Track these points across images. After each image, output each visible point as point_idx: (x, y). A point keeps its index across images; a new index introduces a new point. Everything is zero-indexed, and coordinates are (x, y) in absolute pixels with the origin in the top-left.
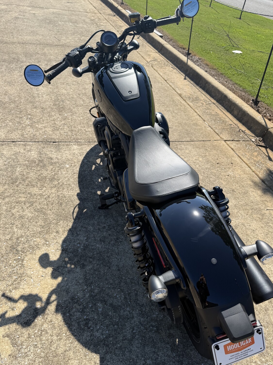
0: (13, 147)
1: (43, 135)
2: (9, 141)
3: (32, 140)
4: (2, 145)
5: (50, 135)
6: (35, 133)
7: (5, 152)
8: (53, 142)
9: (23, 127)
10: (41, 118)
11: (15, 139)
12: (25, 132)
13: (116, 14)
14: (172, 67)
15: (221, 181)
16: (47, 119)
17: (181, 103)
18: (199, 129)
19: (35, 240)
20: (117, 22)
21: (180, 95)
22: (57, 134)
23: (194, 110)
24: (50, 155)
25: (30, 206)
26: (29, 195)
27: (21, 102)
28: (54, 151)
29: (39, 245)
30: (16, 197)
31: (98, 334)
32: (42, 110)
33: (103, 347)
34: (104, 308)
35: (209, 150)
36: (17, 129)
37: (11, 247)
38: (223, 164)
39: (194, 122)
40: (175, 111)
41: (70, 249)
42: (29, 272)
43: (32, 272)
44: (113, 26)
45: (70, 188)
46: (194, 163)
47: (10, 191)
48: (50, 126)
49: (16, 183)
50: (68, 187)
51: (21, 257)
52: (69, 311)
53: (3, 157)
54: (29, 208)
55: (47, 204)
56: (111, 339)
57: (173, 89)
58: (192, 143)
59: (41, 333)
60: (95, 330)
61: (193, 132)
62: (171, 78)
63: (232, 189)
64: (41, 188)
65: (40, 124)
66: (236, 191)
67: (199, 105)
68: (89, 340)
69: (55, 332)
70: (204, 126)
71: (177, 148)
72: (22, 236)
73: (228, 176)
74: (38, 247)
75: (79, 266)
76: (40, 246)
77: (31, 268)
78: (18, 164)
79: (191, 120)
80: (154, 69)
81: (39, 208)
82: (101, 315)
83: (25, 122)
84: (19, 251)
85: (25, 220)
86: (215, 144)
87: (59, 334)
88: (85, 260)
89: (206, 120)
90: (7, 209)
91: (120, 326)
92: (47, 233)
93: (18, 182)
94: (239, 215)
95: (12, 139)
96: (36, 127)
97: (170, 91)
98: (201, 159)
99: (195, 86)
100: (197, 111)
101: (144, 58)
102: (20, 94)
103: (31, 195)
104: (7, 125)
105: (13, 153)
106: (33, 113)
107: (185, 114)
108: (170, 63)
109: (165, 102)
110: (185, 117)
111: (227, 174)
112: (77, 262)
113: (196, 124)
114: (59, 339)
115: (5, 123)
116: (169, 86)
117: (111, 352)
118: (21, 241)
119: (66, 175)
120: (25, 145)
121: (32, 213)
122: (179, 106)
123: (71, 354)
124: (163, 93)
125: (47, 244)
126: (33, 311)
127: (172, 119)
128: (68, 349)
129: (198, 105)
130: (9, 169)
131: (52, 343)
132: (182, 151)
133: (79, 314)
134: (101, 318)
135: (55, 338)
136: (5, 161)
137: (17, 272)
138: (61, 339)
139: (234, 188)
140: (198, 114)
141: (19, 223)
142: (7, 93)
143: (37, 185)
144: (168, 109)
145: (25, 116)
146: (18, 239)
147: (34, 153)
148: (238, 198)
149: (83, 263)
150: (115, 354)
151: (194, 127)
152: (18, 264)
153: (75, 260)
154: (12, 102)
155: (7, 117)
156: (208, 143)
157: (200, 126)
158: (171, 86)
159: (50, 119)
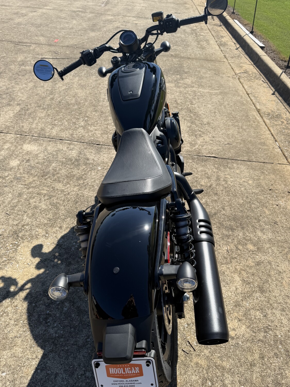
0: (58, 145)
1: (90, 137)
2: (57, 138)
3: (78, 140)
4: (50, 141)
5: (97, 138)
6: (85, 134)
7: (49, 148)
8: (97, 145)
9: (76, 127)
10: (97, 121)
11: (64, 137)
12: (76, 132)
13: (223, 24)
14: (263, 81)
15: (265, 209)
16: (102, 123)
17: (256, 119)
18: (265, 149)
19: (37, 230)
20: (221, 32)
21: (258, 111)
22: (105, 138)
23: (268, 128)
24: (88, 156)
25: (48, 199)
26: (51, 189)
27: (85, 105)
28: (94, 152)
29: (39, 235)
30: (40, 189)
31: (52, 331)
32: (101, 113)
33: (51, 345)
34: (70, 308)
35: (267, 173)
36: (70, 129)
37: (14, 232)
38: (277, 191)
39: (262, 141)
40: (244, 127)
41: (65, 245)
42: (18, 258)
43: (21, 258)
44: (213, 36)
45: (93, 189)
46: (240, 185)
47: (37, 183)
48: (102, 129)
49: (46, 176)
50: (90, 188)
51: (18, 243)
52: (36, 302)
53: (45, 152)
54: (46, 201)
55: (64, 200)
56: (62, 340)
57: (253, 104)
58: (249, 163)
59: (3, 314)
60: (51, 326)
61: (255, 152)
62: (256, 92)
63: (274, 221)
64: (65, 185)
65: (93, 126)
66: (279, 224)
67: (278, 124)
68: (41, 334)
69: (15, 317)
70: (272, 147)
71: (227, 166)
72: (28, 225)
73: (277, 205)
74: (37, 237)
75: (65, 264)
76: (39, 237)
77: (22, 254)
78: (56, 160)
79: (259, 139)
80: (240, 82)
81: (55, 202)
82: (63, 314)
83: (80, 123)
84: (19, 237)
85: (38, 210)
86: (278, 168)
87: (18, 320)
88: (74, 259)
89: (278, 140)
90: (26, 198)
91: (77, 331)
92: (51, 226)
93: (48, 176)
94: (270, 251)
95: (61, 137)
96: (88, 129)
97: (248, 106)
98: (250, 182)
99: (282, 103)
100: (271, 129)
101: (233, 70)
102: (87, 97)
103: (54, 189)
104: (63, 124)
105: (56, 149)
106: (91, 116)
107: (255, 131)
108: (263, 76)
109: (237, 116)
110: (253, 135)
111: (277, 204)
112: (66, 259)
113: (264, 144)
114: (16, 324)
115: (61, 122)
116: (249, 99)
117: (56, 352)
118: (25, 228)
119: (94, 177)
120: (70, 144)
121: (47, 206)
122: (252, 122)
123: (19, 341)
124: (238, 107)
125: (46, 236)
126: (5, 292)
127: (236, 135)
128: (19, 335)
129: (276, 123)
130: (45, 164)
131: (8, 326)
132: (231, 170)
133: (44, 307)
134: (62, 317)
135: (12, 322)
136: (46, 156)
137: (8, 255)
138: (17, 325)
139: (278, 220)
140: (271, 133)
141: (31, 212)
142: (76, 96)
143: (63, 182)
144: (236, 124)
145: (82, 118)
146: (23, 226)
147: (75, 152)
148: (278, 232)
149: (71, 262)
150: (59, 355)
151: (260, 146)
152: (13, 248)
153: (65, 257)
154: (77, 104)
155: (66, 117)
156: (269, 166)
157: (267, 146)
158: (252, 101)
159: (104, 123)
